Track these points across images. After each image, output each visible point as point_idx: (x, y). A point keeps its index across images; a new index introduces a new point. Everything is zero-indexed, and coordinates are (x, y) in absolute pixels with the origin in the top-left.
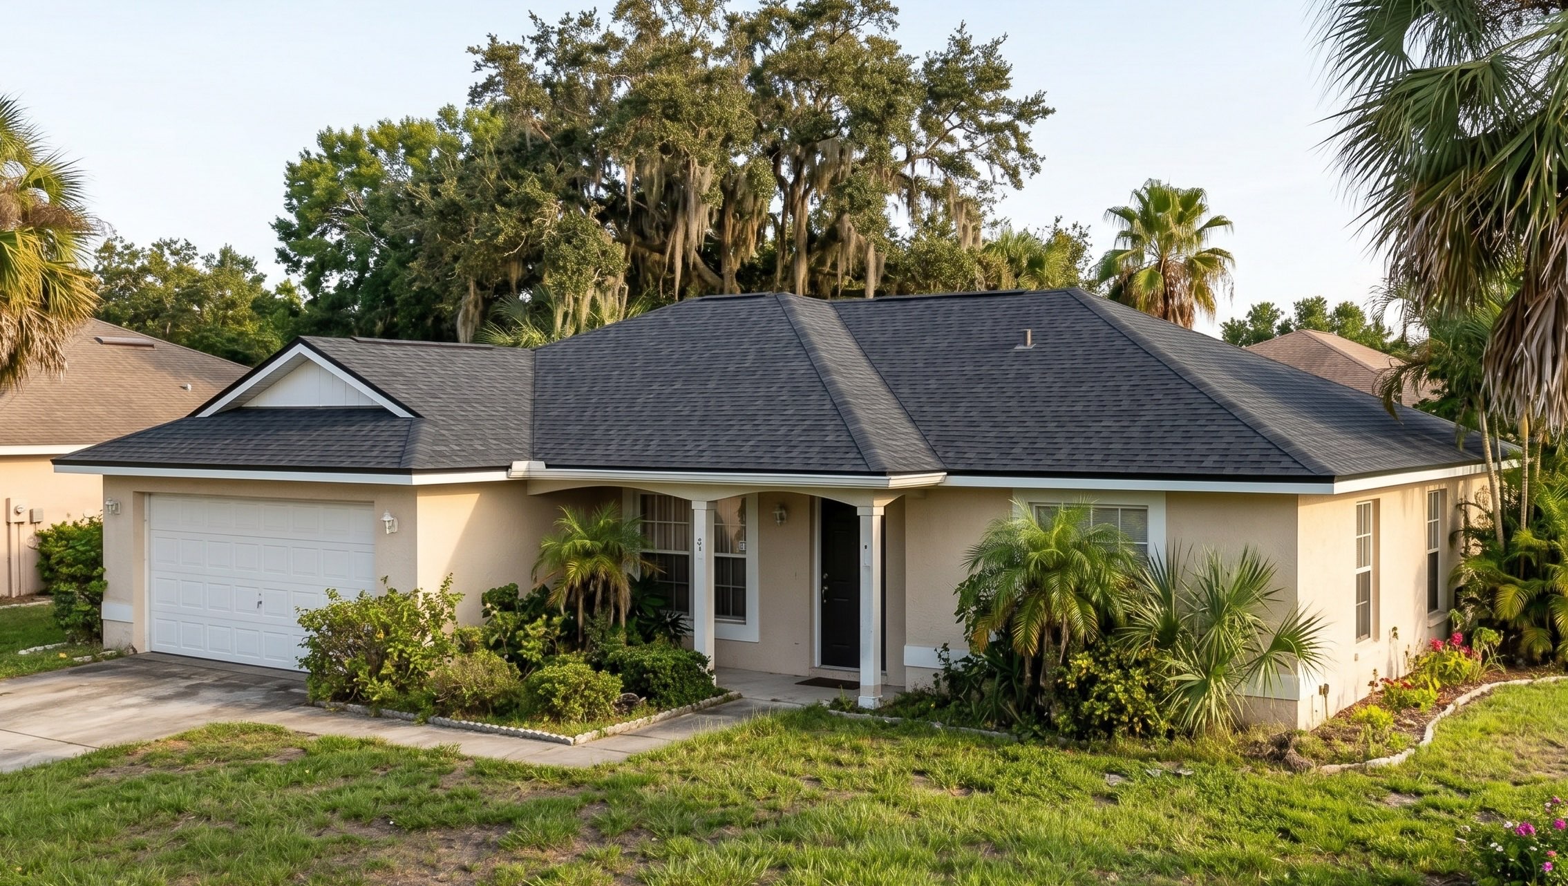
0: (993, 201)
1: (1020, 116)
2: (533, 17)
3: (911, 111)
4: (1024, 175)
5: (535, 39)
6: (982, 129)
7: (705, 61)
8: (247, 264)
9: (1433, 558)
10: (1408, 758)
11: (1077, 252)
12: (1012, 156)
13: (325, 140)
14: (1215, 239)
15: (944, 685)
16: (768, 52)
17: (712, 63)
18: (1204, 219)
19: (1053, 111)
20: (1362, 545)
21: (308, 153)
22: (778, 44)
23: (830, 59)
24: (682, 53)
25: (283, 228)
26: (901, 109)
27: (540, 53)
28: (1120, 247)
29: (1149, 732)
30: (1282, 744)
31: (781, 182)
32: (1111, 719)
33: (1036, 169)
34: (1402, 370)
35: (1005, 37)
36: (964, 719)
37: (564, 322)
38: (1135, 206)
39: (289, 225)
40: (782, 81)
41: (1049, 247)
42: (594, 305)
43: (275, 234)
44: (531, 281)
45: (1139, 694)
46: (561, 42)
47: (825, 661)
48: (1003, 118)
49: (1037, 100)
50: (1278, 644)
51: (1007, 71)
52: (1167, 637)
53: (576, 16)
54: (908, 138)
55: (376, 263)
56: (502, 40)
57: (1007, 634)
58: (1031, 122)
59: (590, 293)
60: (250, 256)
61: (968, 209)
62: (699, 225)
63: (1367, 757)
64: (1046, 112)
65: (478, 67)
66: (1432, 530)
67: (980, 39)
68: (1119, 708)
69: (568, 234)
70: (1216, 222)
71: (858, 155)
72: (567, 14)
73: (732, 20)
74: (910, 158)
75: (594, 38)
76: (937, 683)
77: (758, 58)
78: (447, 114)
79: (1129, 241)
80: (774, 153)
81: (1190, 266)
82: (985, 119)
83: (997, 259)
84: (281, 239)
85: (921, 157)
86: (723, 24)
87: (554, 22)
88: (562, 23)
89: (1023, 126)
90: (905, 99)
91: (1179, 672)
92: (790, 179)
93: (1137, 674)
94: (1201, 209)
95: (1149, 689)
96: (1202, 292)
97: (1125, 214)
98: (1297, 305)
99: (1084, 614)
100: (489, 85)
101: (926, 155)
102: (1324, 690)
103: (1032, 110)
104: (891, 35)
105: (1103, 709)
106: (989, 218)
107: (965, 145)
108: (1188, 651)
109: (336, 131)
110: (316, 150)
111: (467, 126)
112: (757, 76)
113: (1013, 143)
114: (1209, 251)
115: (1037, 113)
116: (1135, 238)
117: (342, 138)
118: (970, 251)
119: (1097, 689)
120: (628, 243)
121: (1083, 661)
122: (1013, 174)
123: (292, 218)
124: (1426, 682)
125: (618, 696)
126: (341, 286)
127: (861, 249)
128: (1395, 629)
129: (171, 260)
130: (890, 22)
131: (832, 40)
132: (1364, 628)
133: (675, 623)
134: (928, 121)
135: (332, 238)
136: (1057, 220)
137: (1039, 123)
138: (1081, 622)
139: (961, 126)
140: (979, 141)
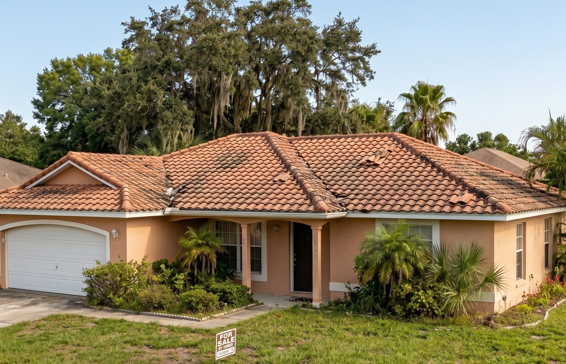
0: (353, 91)
1: (365, 54)
2: (150, 8)
3: (317, 51)
4: (367, 79)
5: (152, 19)
6: (348, 59)
7: (226, 29)
8: (18, 118)
9: (547, 246)
10: (539, 323)
11: (389, 113)
12: (361, 72)
13: (54, 63)
14: (448, 108)
15: (349, 298)
16: (254, 24)
17: (229, 30)
18: (443, 98)
19: (380, 52)
20: (519, 240)
21: (47, 69)
22: (258, 21)
23: (282, 28)
24: (217, 26)
25: (36, 103)
26: (313, 50)
27: (154, 25)
28: (406, 111)
29: (434, 315)
30: (489, 319)
31: (260, 83)
32: (419, 310)
33: (372, 78)
34: (534, 168)
35: (359, 19)
36: (358, 311)
37: (167, 145)
38: (412, 93)
39: (38, 101)
40: (260, 37)
41: (376, 111)
42: (180, 138)
43: (33, 106)
44: (150, 127)
45: (431, 300)
46: (163, 20)
47: (296, 289)
48: (358, 55)
49: (373, 46)
50: (487, 280)
51: (359, 34)
52: (442, 278)
53: (169, 8)
54: (316, 63)
55: (78, 119)
56: (137, 19)
57: (376, 277)
58: (370, 57)
59: (178, 132)
60: (19, 115)
61: (342, 94)
62: (225, 102)
63: (523, 323)
64: (377, 52)
65: (126, 31)
66: (546, 234)
67: (347, 20)
68: (423, 305)
69: (168, 106)
70: (449, 100)
71: (294, 70)
72: (166, 7)
73: (238, 10)
74: (317, 72)
75: (177, 18)
76: (346, 297)
77: (249, 27)
78: (108, 52)
79: (410, 108)
80: (257, 69)
81: (436, 120)
82: (350, 55)
83: (355, 117)
84: (35, 108)
85: (321, 71)
86: (233, 12)
87: (159, 11)
88: (163, 11)
89: (367, 59)
90: (315, 46)
91: (447, 291)
92: (264, 81)
93: (430, 292)
94: (442, 94)
95: (434, 298)
96: (441, 130)
97: (408, 96)
98: (478, 135)
99: (408, 268)
100: (131, 40)
101: (324, 71)
102: (504, 299)
103: (371, 51)
104: (309, 17)
105: (416, 306)
106: (351, 99)
107: (341, 66)
108: (451, 282)
109: (59, 59)
110: (50, 68)
111: (117, 57)
112: (249, 36)
113: (362, 65)
114: (445, 113)
115: (372, 52)
116: (413, 107)
117: (63, 64)
118: (343, 114)
119: (413, 298)
120: (193, 110)
121: (408, 287)
122: (362, 80)
123: (40, 98)
124: (545, 296)
125: (217, 303)
126: (62, 128)
127: (296, 112)
128: (532, 275)
130: (307, 11)
131: (282, 20)
132: (520, 274)
133: (232, 274)
134: (324, 56)
135: (58, 107)
136: (379, 99)
137: (374, 57)
138: (407, 270)
139: (339, 58)
140: (347, 64)
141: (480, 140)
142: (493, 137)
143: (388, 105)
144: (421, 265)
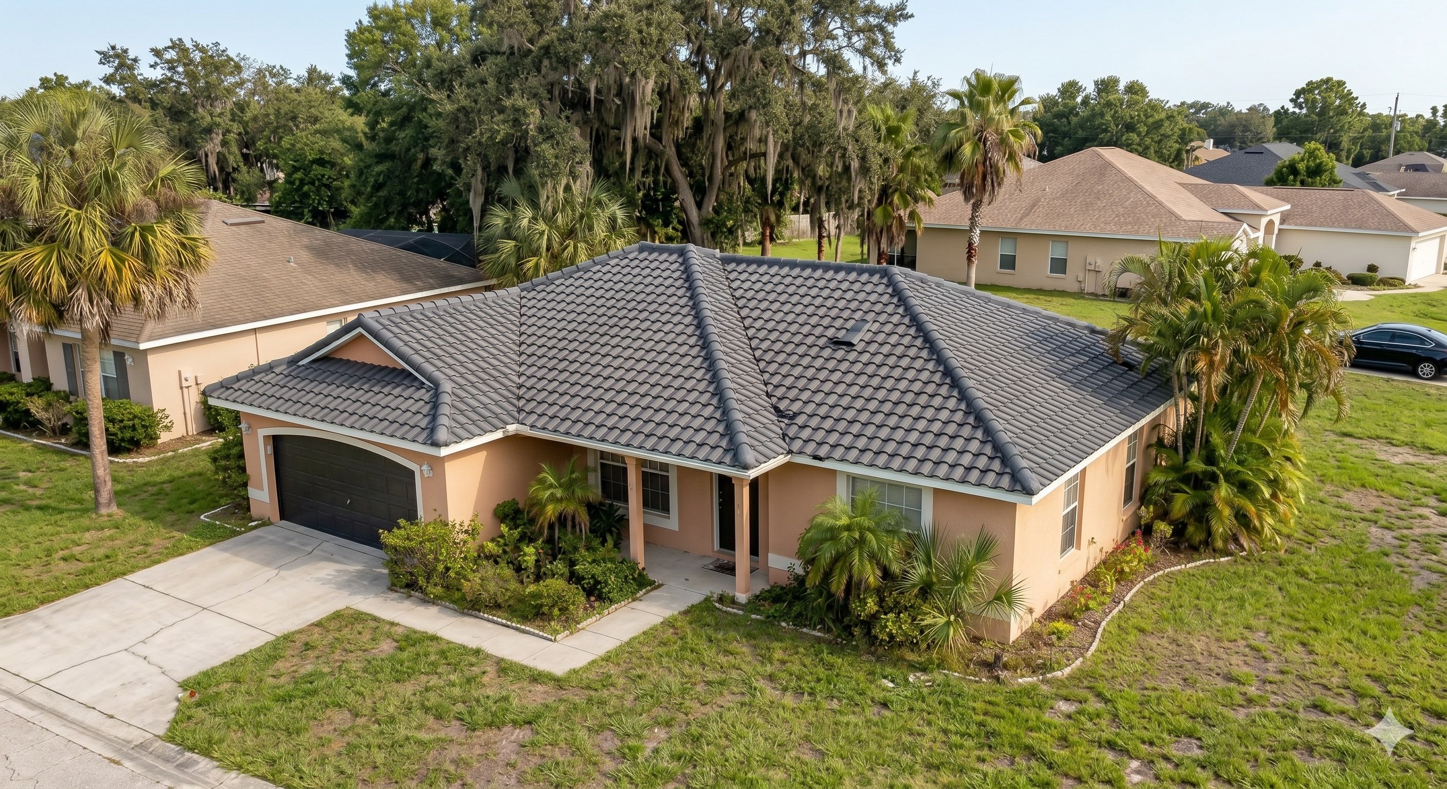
1: (886, 20)
4: (890, 62)
6: (859, 31)
9: (1131, 471)
12: (879, 51)
13: (374, 13)
18: (1018, 99)
19: (912, 15)
21: (361, 23)
25: (345, 81)
33: (898, 60)
38: (963, 88)
39: (349, 78)
42: (568, 188)
44: (519, 171)
48: (873, 21)
49: (902, 7)
52: (925, 591)
58: (895, 25)
59: (564, 182)
61: (844, 97)
62: (643, 123)
64: (907, 17)
74: (803, 54)
82: (861, 21)
85: (810, 52)
89: (890, 28)
92: (712, 67)
101: (814, 52)
103: (896, 15)
107: (843, 42)
109: (380, 5)
110: (366, 21)
113: (881, 40)
115: (899, 17)
117: (386, 12)
118: (845, 129)
122: (880, 63)
123: (352, 73)
128: (1092, 537)
129: (271, 82)
134: (817, 20)
135: (383, 87)
136: (915, 73)
137: (901, 24)
138: (872, 577)
139: (842, 27)
140: (855, 39)
141: (1099, 91)
142: (1122, 86)
143: (930, 83)
144: (895, 568)
